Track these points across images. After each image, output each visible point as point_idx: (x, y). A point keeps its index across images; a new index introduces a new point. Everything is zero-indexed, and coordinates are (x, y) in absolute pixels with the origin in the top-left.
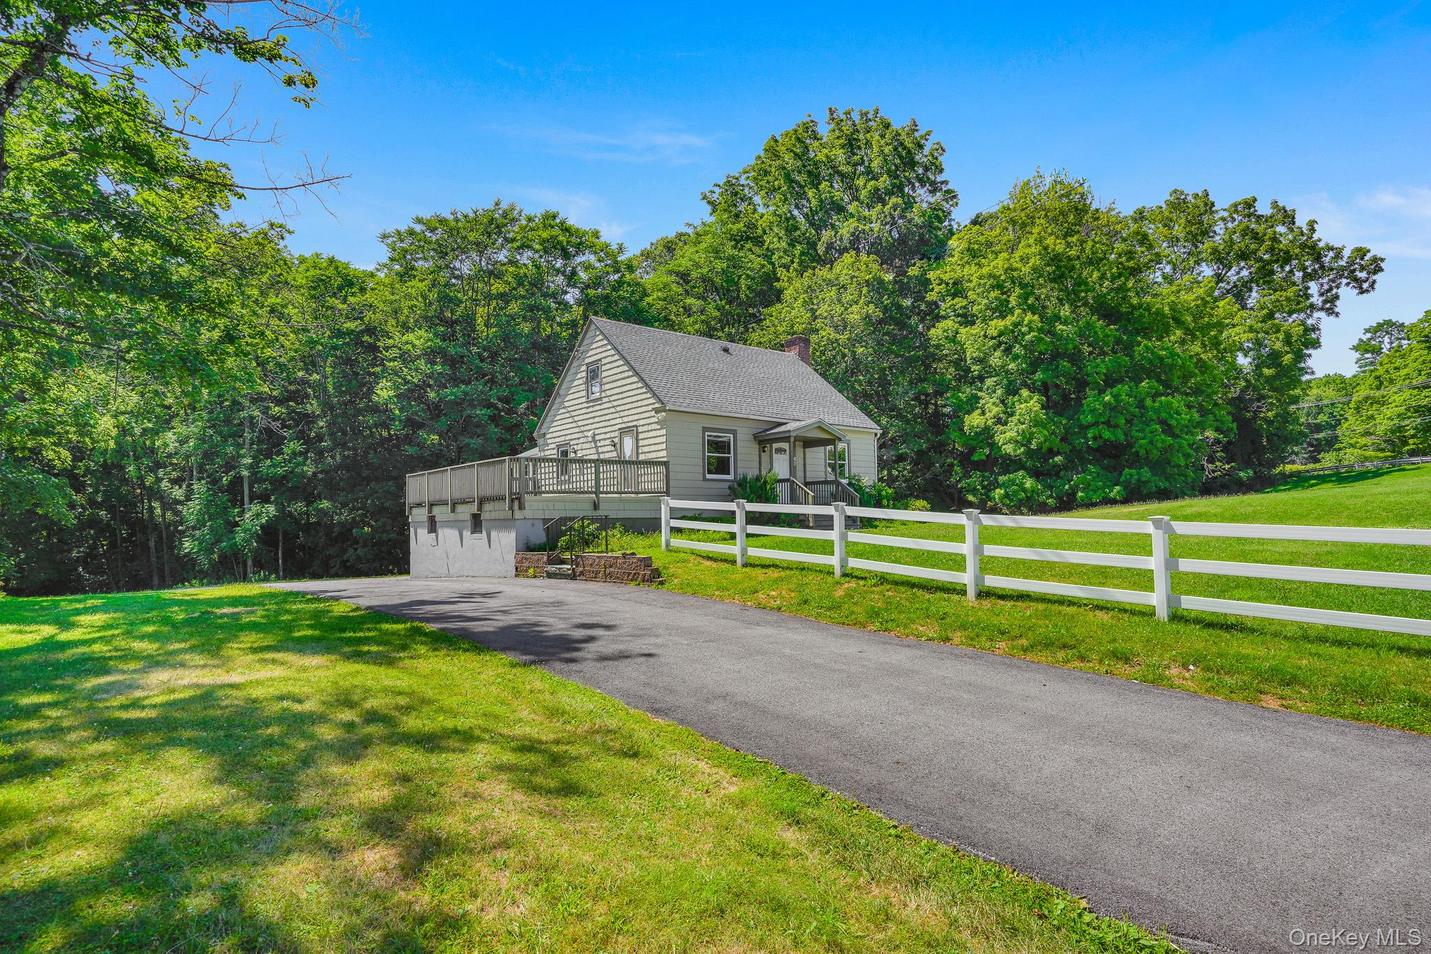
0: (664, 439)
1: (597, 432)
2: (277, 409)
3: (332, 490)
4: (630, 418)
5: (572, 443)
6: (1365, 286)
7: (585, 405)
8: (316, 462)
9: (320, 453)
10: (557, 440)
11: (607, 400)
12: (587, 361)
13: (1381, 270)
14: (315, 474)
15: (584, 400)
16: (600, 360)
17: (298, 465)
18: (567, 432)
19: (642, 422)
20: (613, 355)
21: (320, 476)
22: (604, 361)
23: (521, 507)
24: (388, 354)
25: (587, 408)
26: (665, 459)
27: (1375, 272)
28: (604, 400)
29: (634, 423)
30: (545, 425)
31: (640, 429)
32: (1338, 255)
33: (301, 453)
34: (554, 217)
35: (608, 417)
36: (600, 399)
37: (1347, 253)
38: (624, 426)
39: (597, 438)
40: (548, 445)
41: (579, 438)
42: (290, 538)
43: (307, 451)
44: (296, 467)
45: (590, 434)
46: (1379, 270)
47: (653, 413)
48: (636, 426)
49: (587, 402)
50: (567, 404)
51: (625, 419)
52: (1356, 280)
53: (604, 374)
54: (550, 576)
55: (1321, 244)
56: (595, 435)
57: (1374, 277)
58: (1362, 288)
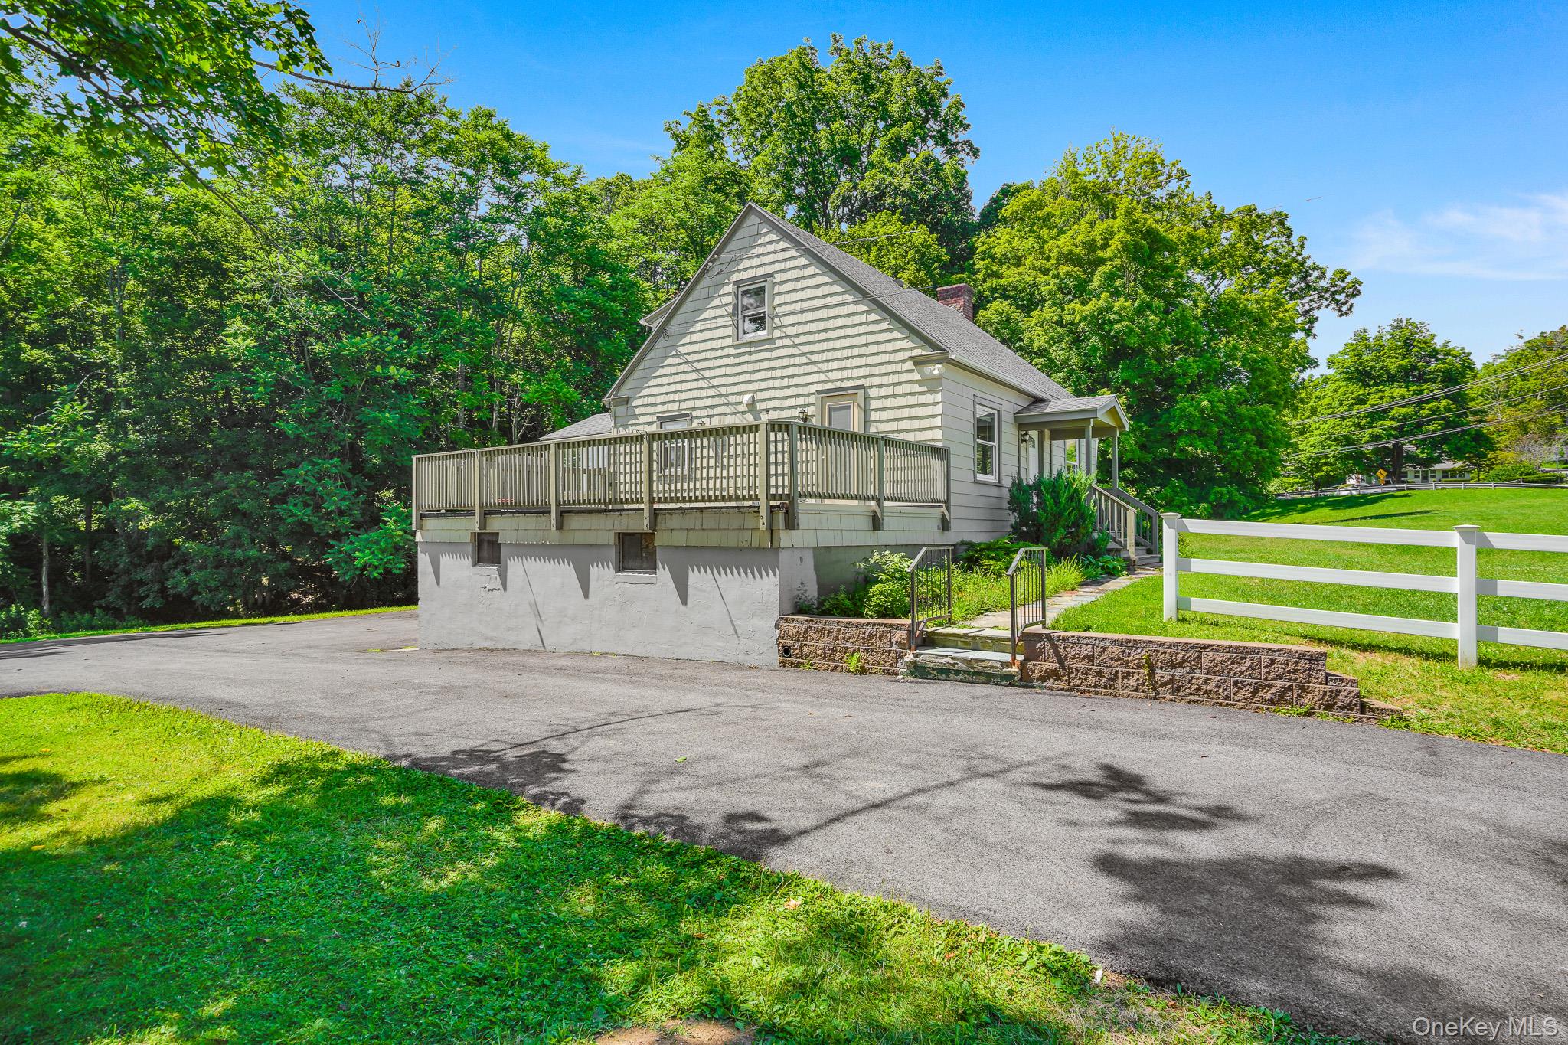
0: (938, 409)
1: (759, 396)
2: (34, 352)
3: (141, 481)
4: (846, 374)
5: (695, 414)
6: (1344, 308)
7: (732, 351)
8: (111, 437)
9: (120, 425)
10: (659, 408)
11: (787, 342)
12: (735, 277)
13: (1359, 293)
14: (111, 457)
15: (729, 342)
16: (771, 275)
17: (80, 440)
18: (683, 396)
19: (877, 381)
20: (804, 267)
21: (123, 459)
22: (778, 278)
23: (791, 524)
24: (242, 282)
25: (736, 356)
26: (940, 444)
27: (1354, 296)
28: (779, 343)
29: (860, 382)
30: (629, 384)
31: (873, 393)
32: (1322, 276)
33: (85, 423)
34: (490, 116)
35: (788, 372)
36: (772, 340)
37: (1329, 274)
38: (829, 386)
39: (760, 406)
40: (636, 417)
41: (713, 407)
42: (60, 554)
43: (97, 421)
44: (76, 443)
45: (747, 398)
46: (1356, 293)
47: (910, 365)
48: (863, 387)
49: (735, 346)
50: (682, 350)
51: (832, 376)
52: (1337, 302)
53: (777, 300)
54: (919, 672)
55: (1309, 263)
56: (754, 401)
57: (1352, 301)
58: (1343, 310)
